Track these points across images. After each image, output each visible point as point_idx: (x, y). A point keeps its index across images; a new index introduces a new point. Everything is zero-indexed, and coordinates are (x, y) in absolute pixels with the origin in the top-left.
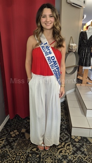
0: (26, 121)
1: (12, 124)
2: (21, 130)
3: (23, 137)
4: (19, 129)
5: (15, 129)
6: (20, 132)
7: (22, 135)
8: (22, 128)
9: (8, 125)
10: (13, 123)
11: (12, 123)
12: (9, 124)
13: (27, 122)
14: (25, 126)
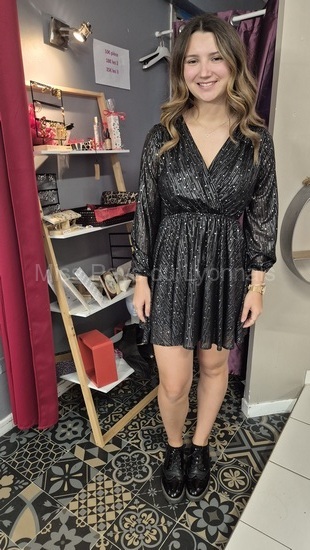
0: (73, 451)
1: (21, 446)
2: (25, 487)
3: (6, 523)
4: (21, 478)
5: (10, 471)
6: (14, 493)
7: (10, 509)
8: (35, 476)
9: (7, 443)
10: (29, 440)
11: (24, 441)
12: (13, 439)
13: (71, 456)
14: (51, 474)
